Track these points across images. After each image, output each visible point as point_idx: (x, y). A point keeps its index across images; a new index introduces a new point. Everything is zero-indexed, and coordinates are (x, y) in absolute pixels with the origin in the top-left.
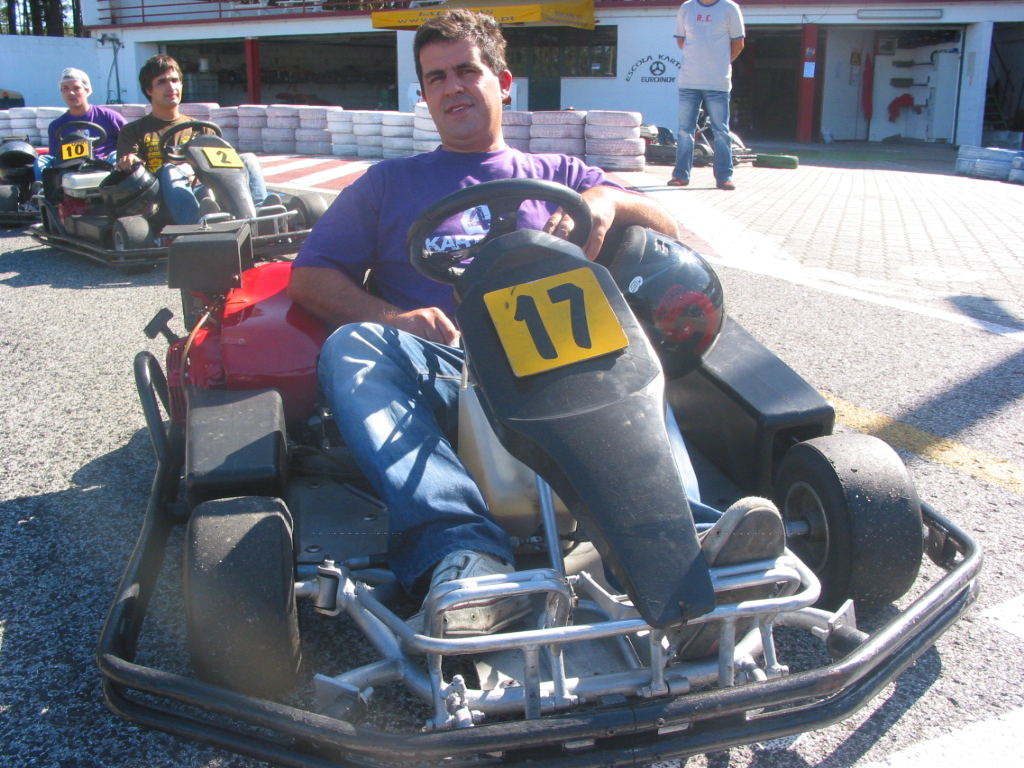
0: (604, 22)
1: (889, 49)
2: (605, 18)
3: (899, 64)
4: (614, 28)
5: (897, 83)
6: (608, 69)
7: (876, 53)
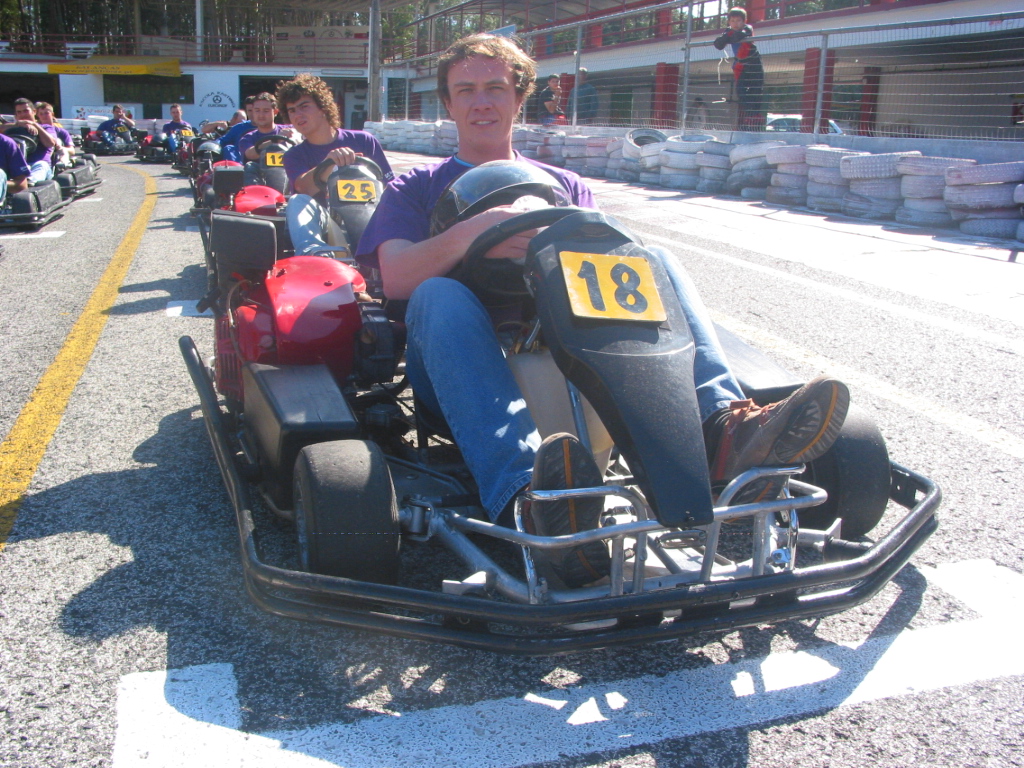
0: (185, 73)
1: (352, 89)
2: (187, 70)
3: (358, 97)
4: (192, 76)
5: (357, 107)
6: (190, 100)
7: (345, 91)
